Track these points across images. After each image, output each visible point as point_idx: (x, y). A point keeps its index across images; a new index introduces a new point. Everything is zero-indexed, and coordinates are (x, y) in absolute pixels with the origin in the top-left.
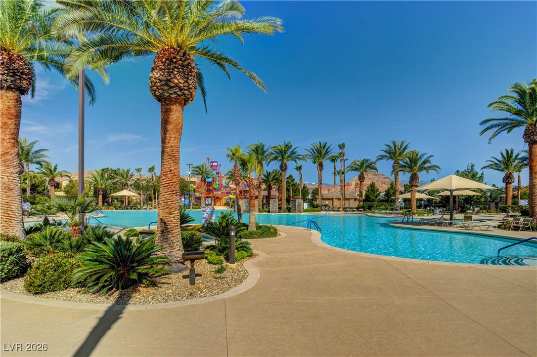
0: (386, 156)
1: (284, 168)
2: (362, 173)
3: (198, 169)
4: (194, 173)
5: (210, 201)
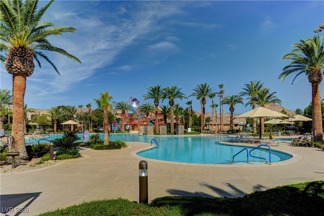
0: (247, 93)
1: (172, 103)
2: (232, 106)
3: (119, 105)
4: (117, 108)
5: (129, 127)
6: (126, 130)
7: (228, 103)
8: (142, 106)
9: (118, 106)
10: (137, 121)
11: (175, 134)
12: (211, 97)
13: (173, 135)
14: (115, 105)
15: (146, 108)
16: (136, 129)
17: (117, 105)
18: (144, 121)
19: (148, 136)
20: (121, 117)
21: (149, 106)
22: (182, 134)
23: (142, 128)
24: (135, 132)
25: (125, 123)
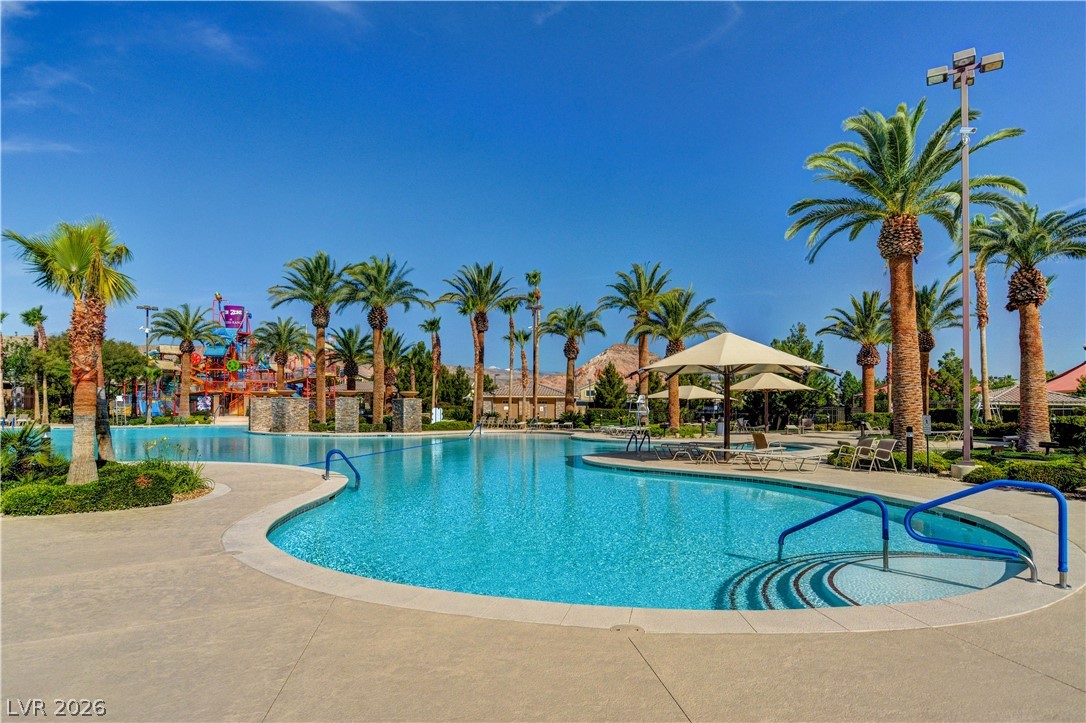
0: (620, 300)
1: (378, 319)
2: (571, 340)
3: (170, 321)
4: (160, 330)
5: (208, 403)
6: (195, 413)
7: (559, 330)
8: (262, 330)
9: (166, 325)
10: (242, 384)
11: (389, 429)
12: (507, 308)
13: (382, 431)
14: (151, 320)
15: (279, 335)
16: (235, 412)
17: (160, 319)
18: (265, 385)
19: (289, 434)
20: (177, 368)
21: (291, 331)
22: (415, 430)
23: (262, 405)
24: (235, 420)
25: (193, 389)
